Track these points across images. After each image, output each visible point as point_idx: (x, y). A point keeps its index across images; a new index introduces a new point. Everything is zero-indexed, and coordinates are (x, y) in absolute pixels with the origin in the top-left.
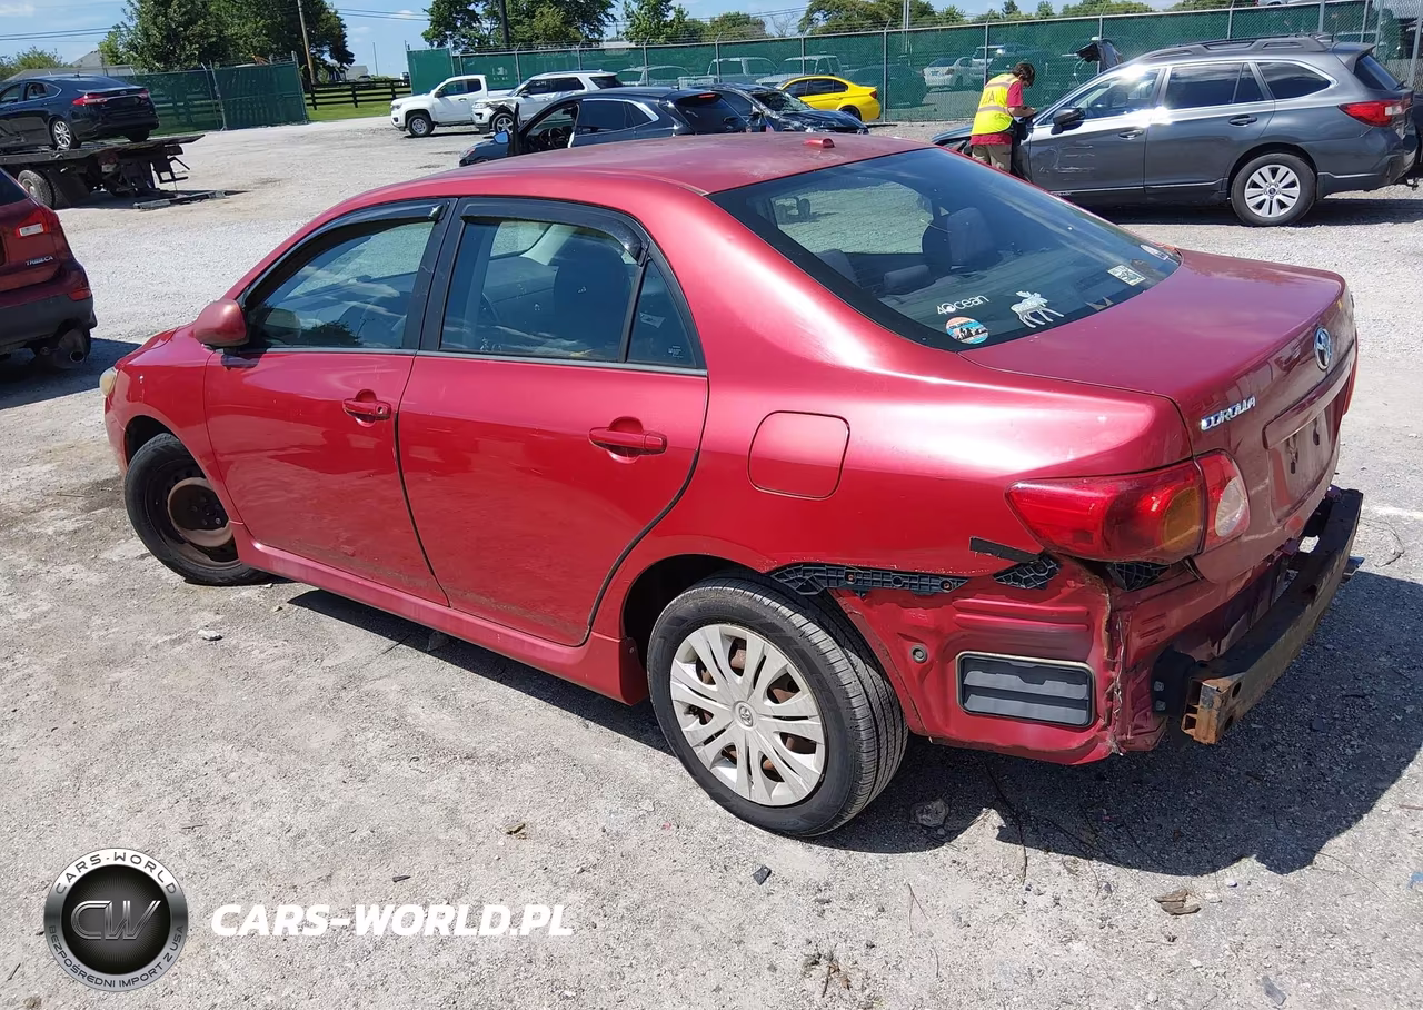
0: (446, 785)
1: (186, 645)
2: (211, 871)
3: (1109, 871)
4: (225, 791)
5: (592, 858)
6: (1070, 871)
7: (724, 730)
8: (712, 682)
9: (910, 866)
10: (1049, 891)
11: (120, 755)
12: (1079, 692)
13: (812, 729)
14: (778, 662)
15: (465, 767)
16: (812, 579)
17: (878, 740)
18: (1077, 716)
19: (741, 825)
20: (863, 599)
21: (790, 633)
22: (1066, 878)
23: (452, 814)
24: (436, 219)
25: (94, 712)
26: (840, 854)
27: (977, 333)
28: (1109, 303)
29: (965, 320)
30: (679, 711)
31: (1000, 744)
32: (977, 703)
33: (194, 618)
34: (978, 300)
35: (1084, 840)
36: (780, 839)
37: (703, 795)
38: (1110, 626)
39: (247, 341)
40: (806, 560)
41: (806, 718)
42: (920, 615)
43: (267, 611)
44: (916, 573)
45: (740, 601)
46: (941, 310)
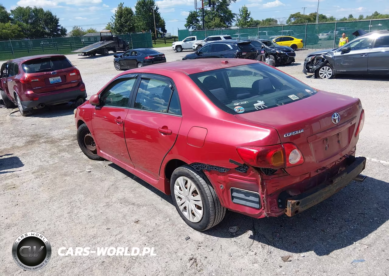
0: (125, 210)
1: (83, 173)
2: (70, 222)
3: (272, 248)
4: (79, 205)
5: (151, 230)
6: (262, 247)
7: (184, 203)
8: (182, 191)
9: (224, 241)
10: (255, 251)
11: (61, 196)
12: (257, 200)
13: (200, 204)
14: (194, 187)
15: (131, 206)
16: (198, 167)
17: (215, 208)
18: (257, 206)
19: (188, 226)
20: (209, 172)
21: (196, 180)
22: (261, 249)
23: (124, 216)
24: (136, 78)
25: (59, 186)
26: (208, 236)
27: (242, 110)
28: (283, 104)
29: (240, 107)
30: (176, 197)
31: (240, 211)
32: (235, 201)
33: (87, 167)
35: (270, 240)
36: (195, 231)
37: (181, 218)
38: (262, 184)
39: (99, 104)
40: (197, 162)
41: (199, 201)
42: (221, 177)
43: (102, 166)
44: (219, 167)
45: (186, 171)
46: (235, 104)
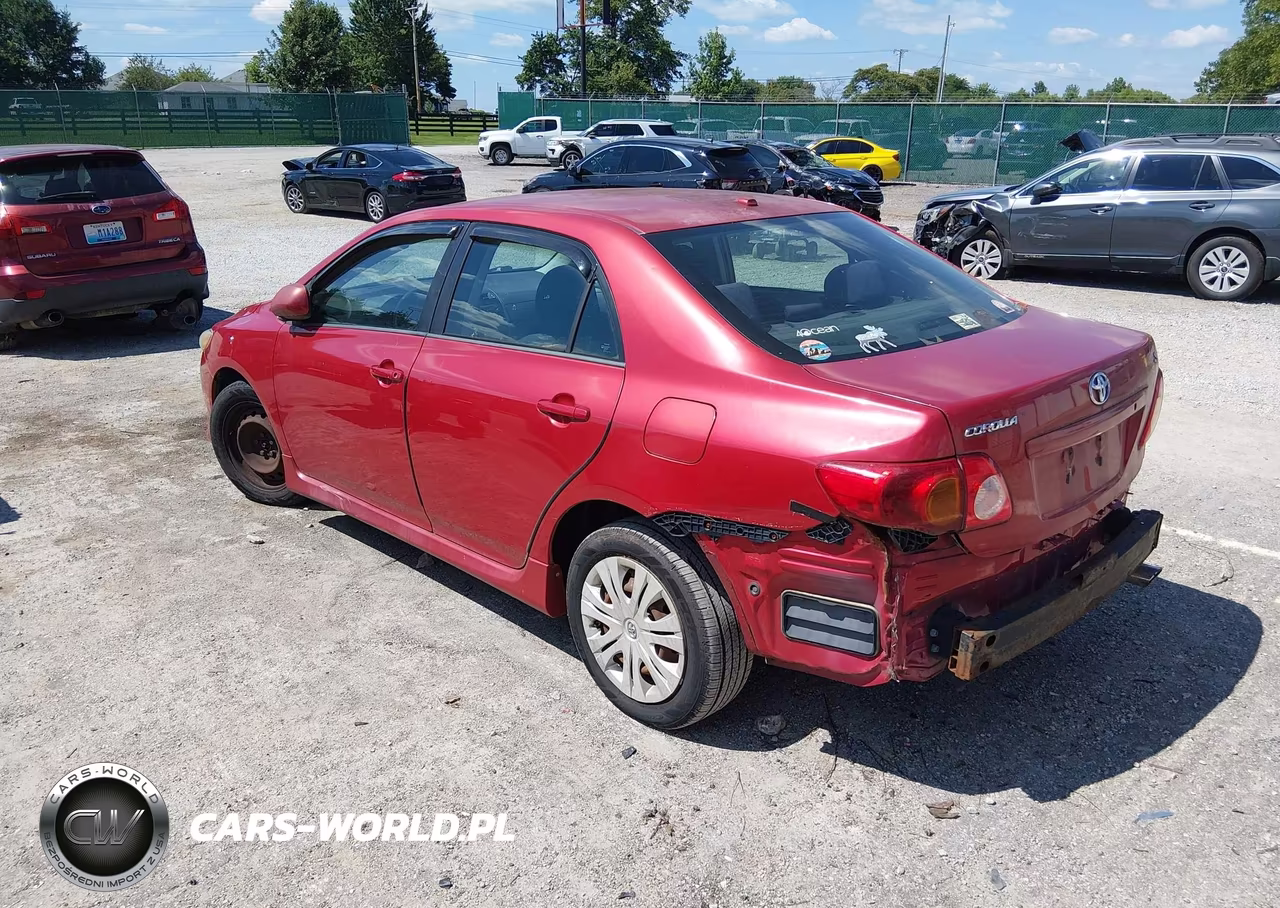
0: (408, 664)
1: (237, 545)
2: (224, 704)
3: (897, 781)
4: (245, 649)
5: (505, 727)
6: (866, 778)
7: (616, 641)
8: (610, 602)
9: (745, 761)
10: (846, 790)
11: (173, 618)
12: (867, 628)
13: (676, 643)
14: (656, 589)
15: (425, 653)
16: (681, 524)
17: (724, 655)
18: (866, 648)
19: (623, 717)
20: (716, 542)
21: (666, 566)
22: (862, 784)
23: (408, 685)
24: (453, 236)
25: (160, 585)
26: (693, 745)
27: (823, 352)
28: (939, 340)
29: (816, 342)
30: (586, 623)
31: (810, 665)
32: (795, 631)
33: (247, 527)
34: (830, 329)
35: (885, 757)
36: (649, 730)
37: (599, 692)
38: (890, 578)
39: (307, 317)
40: (676, 509)
41: (672, 633)
42: (756, 558)
43: (301, 527)
44: (753, 525)
45: (632, 538)
46: (799, 334)
